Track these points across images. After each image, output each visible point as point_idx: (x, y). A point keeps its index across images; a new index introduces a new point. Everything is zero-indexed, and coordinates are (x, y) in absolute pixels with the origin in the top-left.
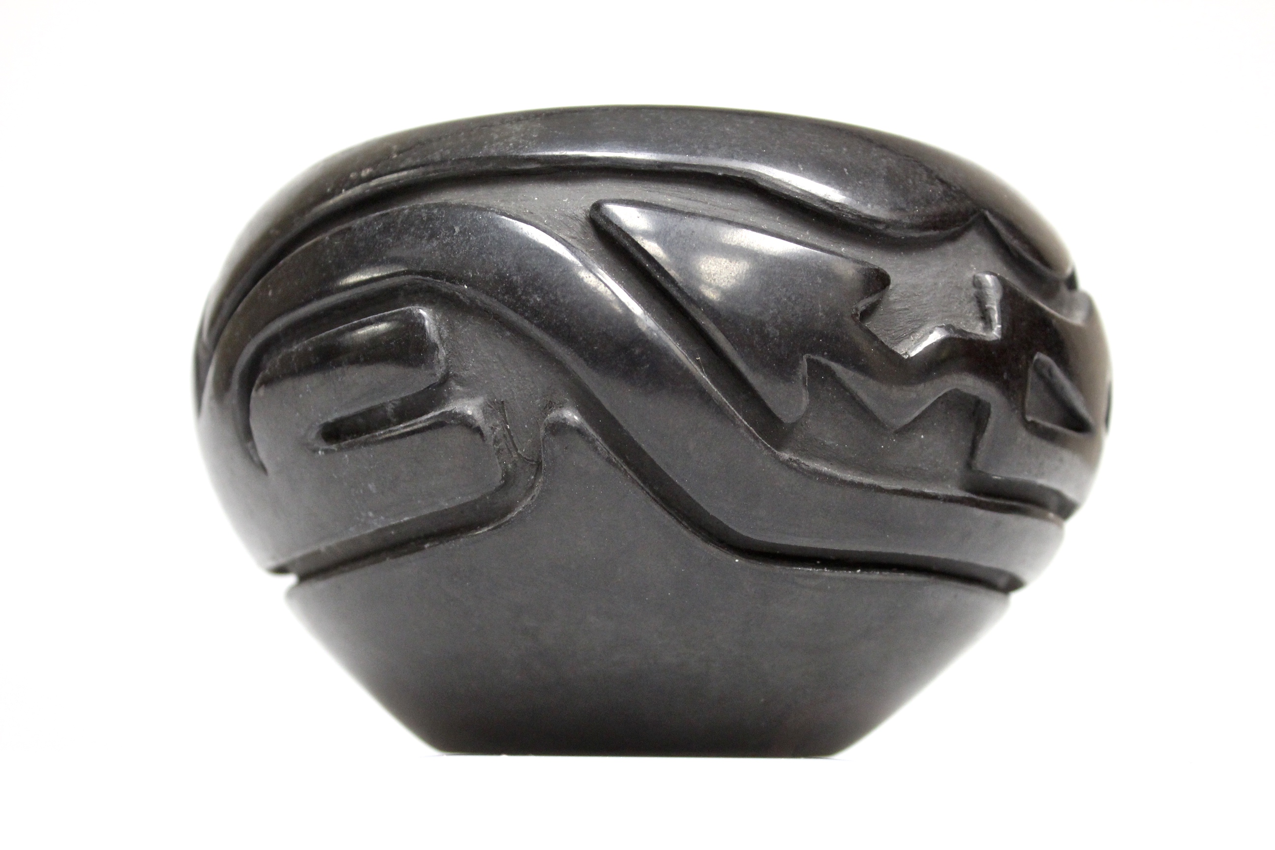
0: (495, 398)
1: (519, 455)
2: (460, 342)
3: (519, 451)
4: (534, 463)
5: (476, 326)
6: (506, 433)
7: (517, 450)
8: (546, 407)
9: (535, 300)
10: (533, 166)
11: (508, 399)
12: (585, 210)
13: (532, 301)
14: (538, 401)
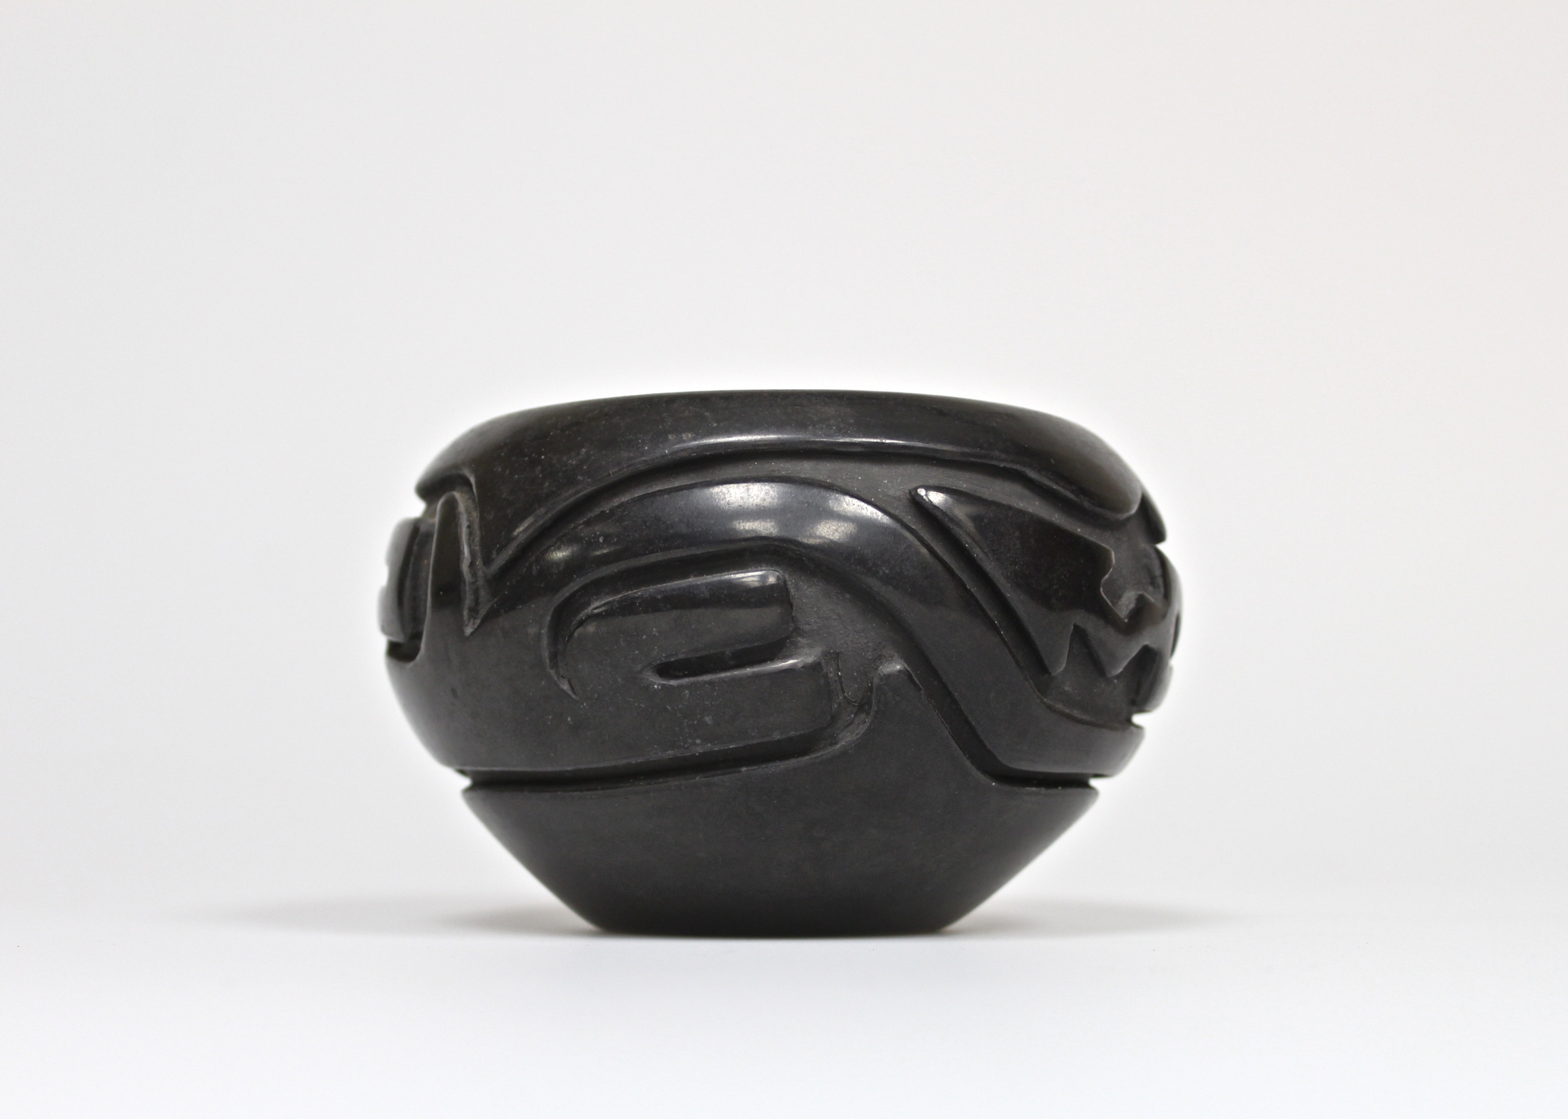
0: (832, 649)
1: (845, 698)
2: (804, 601)
3: (846, 694)
4: (856, 704)
5: (820, 587)
6: (837, 678)
7: (844, 692)
8: (876, 659)
9: (884, 572)
10: (859, 449)
11: (843, 650)
12: (904, 492)
13: (881, 573)
14: (869, 654)
